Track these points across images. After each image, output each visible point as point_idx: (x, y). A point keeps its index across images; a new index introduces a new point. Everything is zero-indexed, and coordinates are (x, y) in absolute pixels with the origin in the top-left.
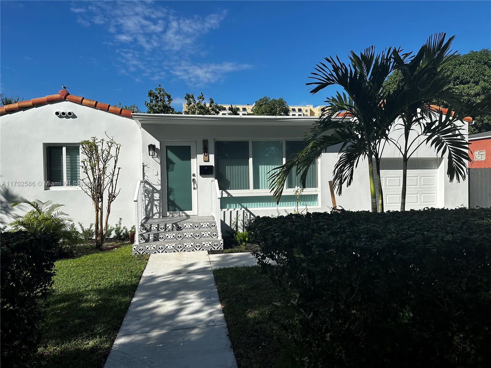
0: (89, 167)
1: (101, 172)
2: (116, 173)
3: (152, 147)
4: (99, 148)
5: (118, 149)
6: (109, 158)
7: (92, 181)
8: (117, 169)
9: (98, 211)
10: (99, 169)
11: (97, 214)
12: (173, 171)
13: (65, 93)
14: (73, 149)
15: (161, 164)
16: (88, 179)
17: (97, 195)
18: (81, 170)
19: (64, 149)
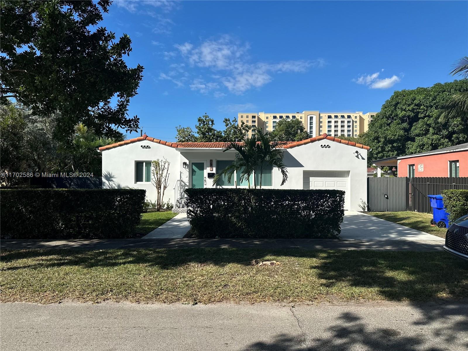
0: (155, 173)
1: (161, 176)
2: (167, 176)
3: (185, 164)
4: (160, 164)
5: (169, 164)
6: (164, 169)
7: (156, 180)
8: (168, 174)
9: (158, 194)
10: (160, 174)
11: (158, 195)
12: (195, 175)
13: (146, 136)
14: (148, 163)
15: (189, 172)
16: (154, 178)
17: (159, 187)
18: (152, 174)
19: (144, 163)
